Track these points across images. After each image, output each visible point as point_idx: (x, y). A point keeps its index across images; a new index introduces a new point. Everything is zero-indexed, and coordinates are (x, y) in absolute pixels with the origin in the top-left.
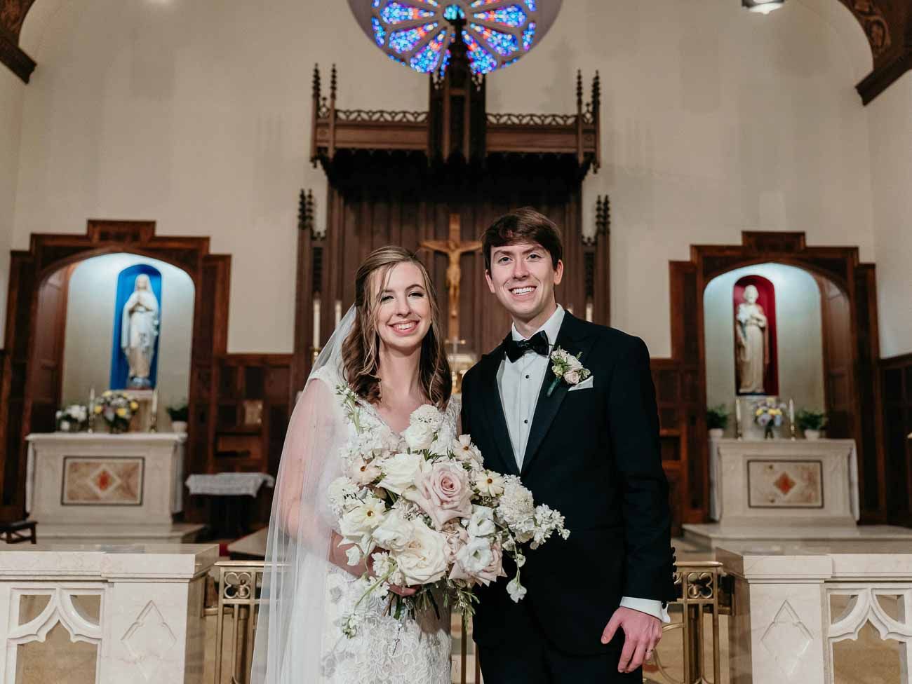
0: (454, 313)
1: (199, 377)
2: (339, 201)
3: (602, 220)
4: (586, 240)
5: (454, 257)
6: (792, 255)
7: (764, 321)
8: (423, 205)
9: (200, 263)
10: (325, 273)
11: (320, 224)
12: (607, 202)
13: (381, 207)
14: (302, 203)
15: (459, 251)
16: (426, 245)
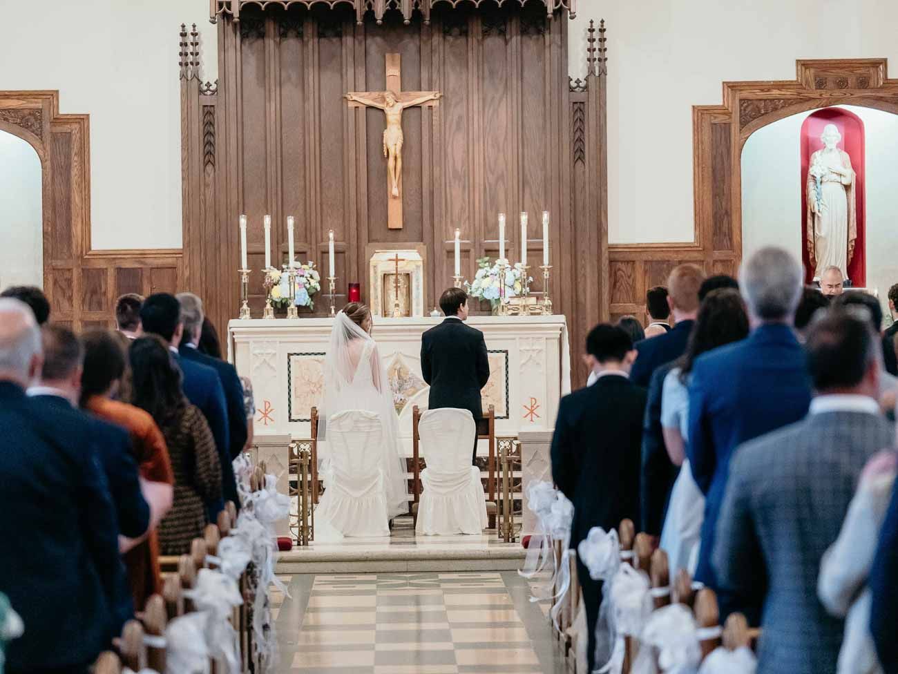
0: (395, 191)
1: (55, 282)
2: (234, 40)
3: (596, 55)
4: (573, 84)
5: (393, 114)
6: (868, 93)
7: (849, 177)
8: (349, 40)
9: (47, 127)
10: (219, 140)
11: (209, 72)
12: (602, 31)
13: (292, 43)
14: (184, 44)
15: (399, 107)
16: (354, 98)
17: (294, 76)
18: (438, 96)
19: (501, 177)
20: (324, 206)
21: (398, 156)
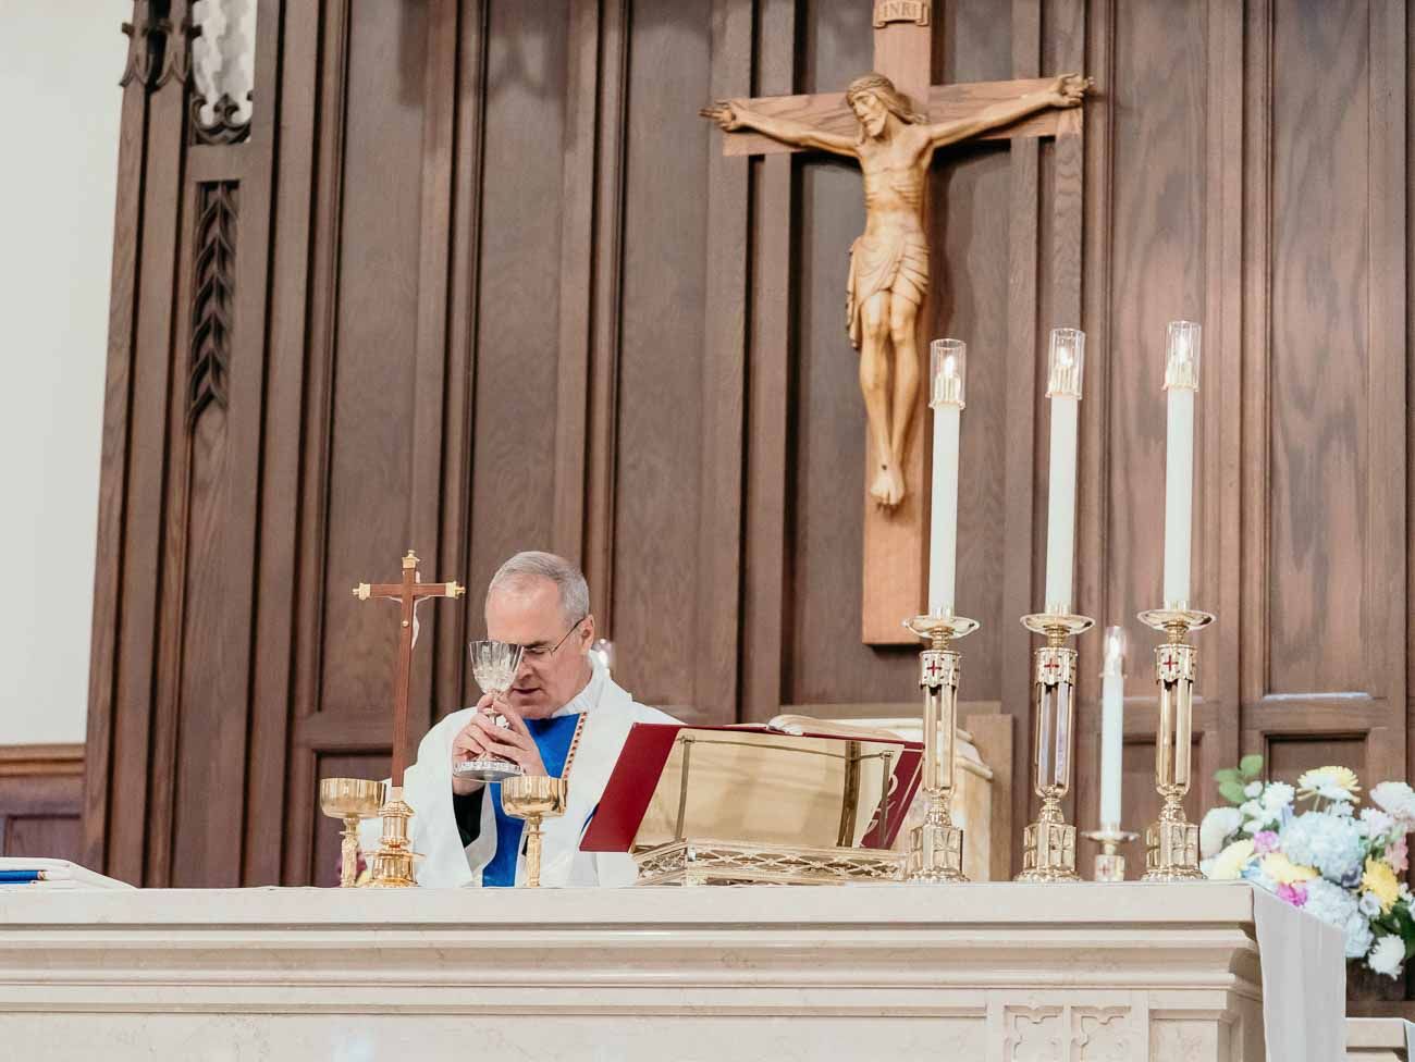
5: (888, 169)
15: (912, 140)
16: (745, 118)
17: (534, 52)
18: (1075, 90)
19: (1344, 425)
20: (624, 564)
21: (897, 337)
